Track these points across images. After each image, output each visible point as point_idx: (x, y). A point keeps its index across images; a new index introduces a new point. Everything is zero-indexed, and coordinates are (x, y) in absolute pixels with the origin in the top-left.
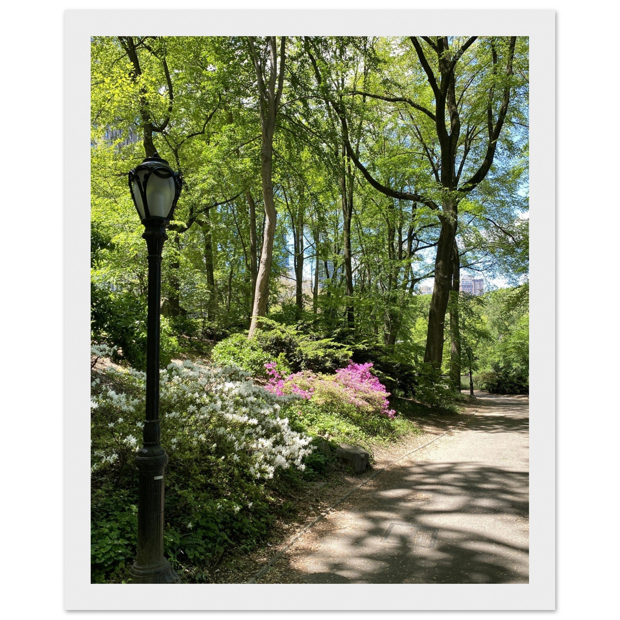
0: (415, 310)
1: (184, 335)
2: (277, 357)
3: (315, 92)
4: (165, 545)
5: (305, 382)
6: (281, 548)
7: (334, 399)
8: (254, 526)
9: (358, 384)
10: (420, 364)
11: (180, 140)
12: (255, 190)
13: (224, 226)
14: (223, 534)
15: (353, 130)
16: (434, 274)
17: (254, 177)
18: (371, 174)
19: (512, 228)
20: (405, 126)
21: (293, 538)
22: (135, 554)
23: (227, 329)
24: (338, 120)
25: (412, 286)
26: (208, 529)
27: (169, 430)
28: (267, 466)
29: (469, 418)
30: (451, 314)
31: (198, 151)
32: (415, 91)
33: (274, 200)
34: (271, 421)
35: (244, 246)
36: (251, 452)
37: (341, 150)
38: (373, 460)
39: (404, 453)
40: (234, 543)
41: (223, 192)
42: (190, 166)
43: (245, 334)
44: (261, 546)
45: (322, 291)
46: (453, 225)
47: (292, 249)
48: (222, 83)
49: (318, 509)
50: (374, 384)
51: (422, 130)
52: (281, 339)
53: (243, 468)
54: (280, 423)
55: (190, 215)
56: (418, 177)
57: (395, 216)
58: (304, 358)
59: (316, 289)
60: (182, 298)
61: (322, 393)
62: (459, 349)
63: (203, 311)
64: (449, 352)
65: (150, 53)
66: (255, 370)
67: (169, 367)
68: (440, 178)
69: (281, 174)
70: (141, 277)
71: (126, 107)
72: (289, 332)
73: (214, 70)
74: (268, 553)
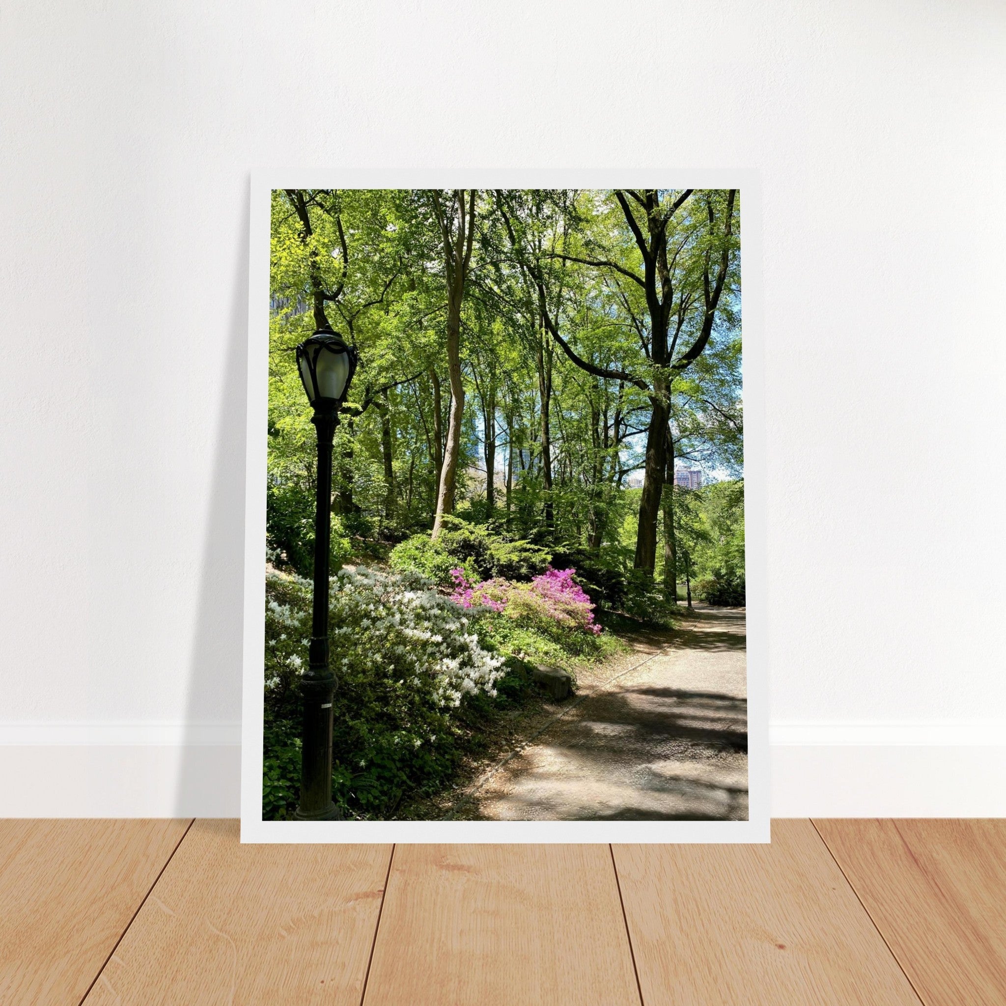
0: (624, 507)
1: (358, 537)
2: (464, 562)
3: (509, 255)
4: (333, 787)
5: (497, 592)
6: (468, 791)
7: (530, 612)
8: (437, 764)
9: (558, 594)
10: (630, 571)
11: (356, 309)
12: (440, 367)
13: (404, 408)
14: (401, 773)
15: (552, 298)
16: (644, 464)
17: (438, 353)
18: (573, 348)
19: (733, 411)
20: (610, 293)
21: (482, 778)
22: (298, 799)
23: (407, 529)
24: (534, 287)
25: (620, 479)
26: (383, 767)
27: (339, 649)
28: (453, 692)
29: (687, 635)
30: (665, 512)
31: (376, 323)
32: (621, 254)
33: (462, 379)
34: (457, 637)
35: (427, 432)
36: (434, 675)
37: (538, 322)
38: (575, 685)
39: (611, 676)
40: (413, 785)
41: (403, 370)
42: (367, 339)
43: (427, 534)
44: (445, 788)
45: (517, 485)
46: (665, 407)
47: (482, 435)
48: (404, 245)
49: (512, 744)
50: (577, 593)
51: (631, 298)
52: (470, 541)
53: (425, 694)
54: (468, 640)
55: (366, 396)
56: (625, 352)
57: (599, 397)
58: (495, 563)
59: (509, 482)
60: (356, 492)
61: (516, 605)
62: (674, 552)
63: (380, 508)
64: (663, 556)
65: (322, 211)
66: (439, 577)
67: (340, 573)
68: (651, 354)
69: (469, 349)
70: (308, 468)
71: (295, 272)
72: (479, 532)
73: (395, 230)
74: (453, 796)
